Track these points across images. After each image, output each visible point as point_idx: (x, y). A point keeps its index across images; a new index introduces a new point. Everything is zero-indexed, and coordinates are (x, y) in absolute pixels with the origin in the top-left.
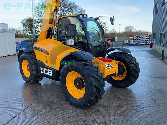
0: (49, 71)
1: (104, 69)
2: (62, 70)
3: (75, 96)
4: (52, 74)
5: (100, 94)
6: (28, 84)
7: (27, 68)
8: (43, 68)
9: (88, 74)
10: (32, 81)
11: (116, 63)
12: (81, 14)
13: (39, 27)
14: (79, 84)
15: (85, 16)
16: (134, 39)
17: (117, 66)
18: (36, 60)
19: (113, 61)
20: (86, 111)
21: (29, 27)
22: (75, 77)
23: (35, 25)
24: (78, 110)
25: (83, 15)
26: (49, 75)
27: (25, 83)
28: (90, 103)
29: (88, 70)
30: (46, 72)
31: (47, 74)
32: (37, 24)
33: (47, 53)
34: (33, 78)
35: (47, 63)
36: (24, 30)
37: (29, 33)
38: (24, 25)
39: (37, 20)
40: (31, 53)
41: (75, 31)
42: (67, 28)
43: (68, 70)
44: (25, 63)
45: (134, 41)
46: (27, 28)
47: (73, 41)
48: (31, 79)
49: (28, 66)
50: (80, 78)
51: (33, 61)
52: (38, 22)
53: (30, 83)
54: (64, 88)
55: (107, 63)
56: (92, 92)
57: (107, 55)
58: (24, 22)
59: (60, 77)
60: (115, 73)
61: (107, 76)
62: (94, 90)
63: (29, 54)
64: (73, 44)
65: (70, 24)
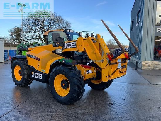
0: (40, 75)
1: (85, 73)
2: (51, 74)
3: (61, 95)
4: (42, 77)
5: (81, 92)
6: (19, 87)
7: (19, 73)
8: (34, 73)
9: (72, 76)
10: (23, 84)
11: (95, 69)
12: (68, 30)
13: (26, 37)
14: (65, 85)
15: (71, 31)
16: (115, 51)
17: (95, 72)
18: (28, 65)
19: (93, 68)
20: (70, 106)
21: (16, 36)
22: (62, 79)
23: (23, 35)
24: (63, 106)
25: (69, 30)
26: (39, 78)
27: (16, 87)
28: (73, 99)
29: (72, 73)
30: (37, 76)
31: (37, 77)
32: (25, 34)
33: (38, 59)
34: (24, 81)
35: (38, 68)
36: (11, 40)
37: (16, 42)
38: (12, 34)
39: (25, 31)
40: (24, 60)
41: (63, 43)
42: (57, 40)
43: (56, 73)
44: (17, 69)
45: (115, 53)
46: (15, 37)
47: (61, 50)
48: (22, 83)
49: (19, 71)
50: (66, 80)
51: (25, 67)
52: (26, 32)
53: (21, 86)
54: (52, 89)
55: (88, 69)
56: (75, 90)
57: (88, 63)
58: (12, 31)
59: (49, 80)
60: (94, 77)
61: (87, 80)
62: (76, 88)
63: (22, 61)
64: (61, 53)
65: (59, 38)
